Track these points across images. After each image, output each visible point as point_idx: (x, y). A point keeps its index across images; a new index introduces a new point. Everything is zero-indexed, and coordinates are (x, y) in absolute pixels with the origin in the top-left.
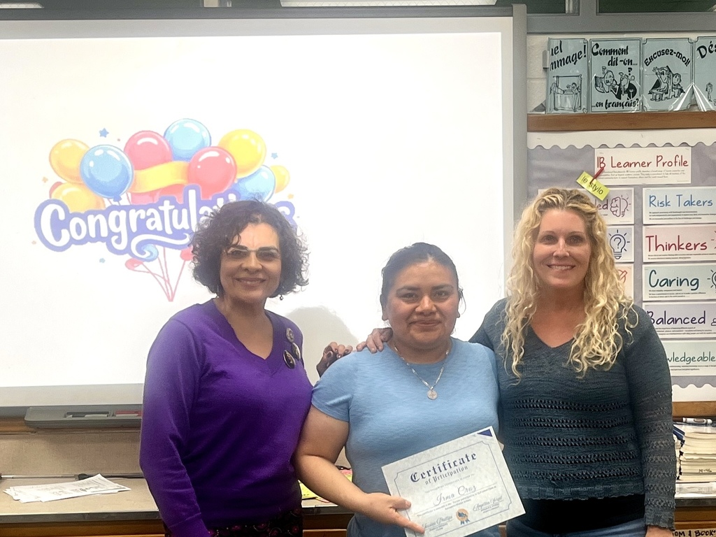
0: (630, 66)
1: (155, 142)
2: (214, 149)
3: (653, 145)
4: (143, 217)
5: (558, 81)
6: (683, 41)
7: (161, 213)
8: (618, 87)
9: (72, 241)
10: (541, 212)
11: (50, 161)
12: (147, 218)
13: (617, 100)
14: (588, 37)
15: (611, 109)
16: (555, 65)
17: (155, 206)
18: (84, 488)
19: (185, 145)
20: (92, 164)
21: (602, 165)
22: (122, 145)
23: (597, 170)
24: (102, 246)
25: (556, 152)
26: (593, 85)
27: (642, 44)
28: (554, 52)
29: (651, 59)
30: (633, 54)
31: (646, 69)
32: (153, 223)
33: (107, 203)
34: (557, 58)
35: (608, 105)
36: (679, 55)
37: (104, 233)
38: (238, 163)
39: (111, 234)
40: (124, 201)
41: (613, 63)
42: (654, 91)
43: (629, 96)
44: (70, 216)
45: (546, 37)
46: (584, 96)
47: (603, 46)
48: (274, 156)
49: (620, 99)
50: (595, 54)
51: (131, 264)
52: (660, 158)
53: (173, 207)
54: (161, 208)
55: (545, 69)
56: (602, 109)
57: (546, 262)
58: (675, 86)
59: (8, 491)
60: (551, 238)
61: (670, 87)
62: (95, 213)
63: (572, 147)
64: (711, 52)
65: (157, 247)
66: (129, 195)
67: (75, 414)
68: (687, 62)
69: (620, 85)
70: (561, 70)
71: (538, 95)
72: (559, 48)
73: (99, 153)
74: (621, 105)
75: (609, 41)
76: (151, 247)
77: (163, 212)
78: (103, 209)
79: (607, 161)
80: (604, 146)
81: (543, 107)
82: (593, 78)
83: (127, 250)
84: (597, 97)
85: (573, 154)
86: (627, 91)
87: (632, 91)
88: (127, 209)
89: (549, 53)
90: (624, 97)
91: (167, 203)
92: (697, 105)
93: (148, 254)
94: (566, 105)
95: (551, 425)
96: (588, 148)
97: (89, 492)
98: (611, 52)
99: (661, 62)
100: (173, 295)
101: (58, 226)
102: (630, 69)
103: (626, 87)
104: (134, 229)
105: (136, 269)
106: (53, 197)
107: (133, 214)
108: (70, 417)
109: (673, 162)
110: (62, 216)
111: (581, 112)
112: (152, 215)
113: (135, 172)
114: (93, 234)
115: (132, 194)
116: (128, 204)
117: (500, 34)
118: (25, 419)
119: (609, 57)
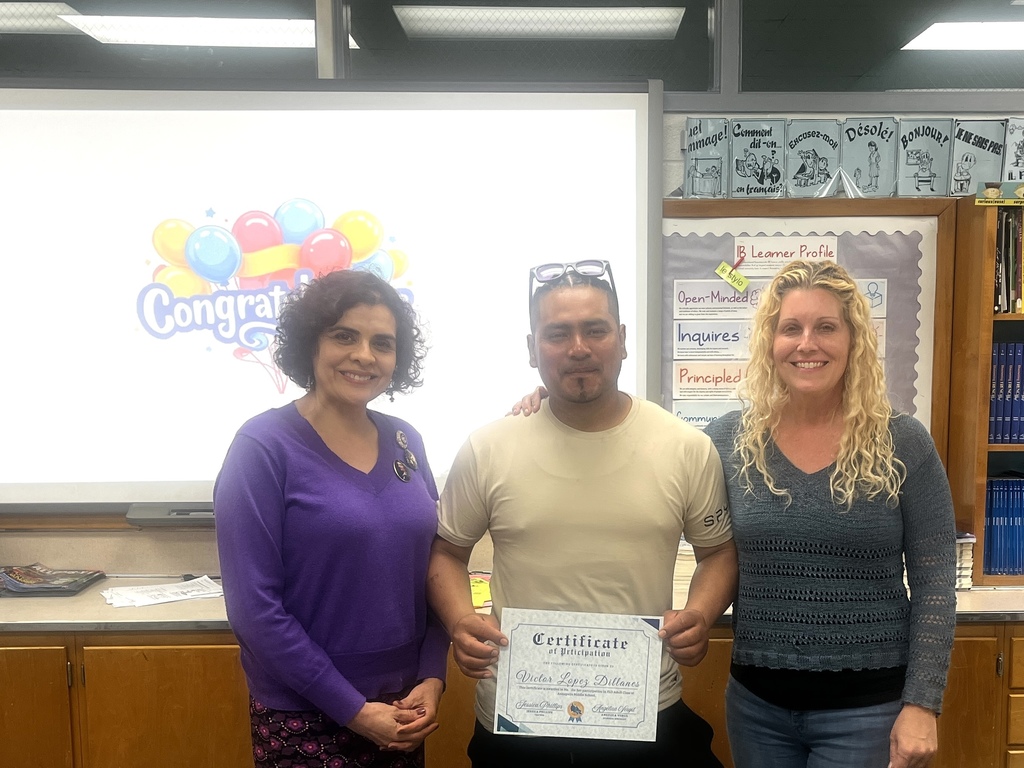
0: (773, 149)
1: (265, 223)
2: (328, 231)
3: (796, 234)
4: (252, 303)
5: (696, 164)
6: (831, 123)
7: (272, 299)
8: (760, 171)
9: (177, 328)
10: (780, 294)
11: (153, 241)
12: (257, 304)
13: (759, 186)
14: (729, 117)
15: (754, 195)
16: (694, 146)
17: (265, 292)
18: (185, 591)
19: (296, 226)
20: (197, 246)
21: (743, 255)
22: (230, 226)
23: (737, 259)
24: (208, 333)
25: (693, 241)
26: (734, 169)
27: (787, 126)
28: (692, 133)
29: (796, 141)
30: (777, 136)
31: (790, 152)
32: (263, 310)
33: (214, 288)
34: (695, 139)
35: (749, 190)
36: (826, 137)
37: (211, 320)
38: (354, 247)
39: (218, 321)
40: (232, 286)
41: (755, 145)
42: (799, 176)
43: (772, 181)
44: (174, 302)
45: (683, 118)
46: (724, 180)
47: (745, 127)
48: (392, 239)
49: (762, 184)
50: (737, 135)
51: (241, 352)
52: (804, 248)
53: (284, 293)
54: (271, 294)
55: (683, 150)
56: (743, 195)
57: (790, 358)
58: (820, 171)
59: (106, 594)
60: (794, 328)
61: (816, 172)
62: (201, 298)
63: (710, 235)
64: (860, 135)
65: (267, 335)
66: (238, 279)
67: (180, 512)
68: (834, 146)
69: (762, 169)
70: (699, 153)
71: (675, 179)
72: (698, 129)
73: (205, 234)
74: (764, 190)
75: (750, 121)
76: (260, 336)
77: (273, 297)
78: (210, 294)
79: (748, 251)
80: (745, 234)
81: (680, 192)
82: (734, 161)
83: (236, 338)
84: (739, 181)
85: (711, 241)
86: (770, 176)
87: (775, 175)
88: (235, 294)
89: (687, 133)
90: (767, 183)
91: (277, 288)
92: (844, 191)
93: (257, 343)
94: (704, 189)
95: (802, 574)
96: (728, 236)
97: (189, 596)
98: (753, 133)
99: (806, 145)
100: (284, 388)
101: (162, 311)
102: (774, 152)
103: (769, 171)
104: (243, 315)
105: (244, 358)
106: (156, 281)
107: (242, 301)
108: (174, 515)
109: (818, 252)
110: (166, 301)
111: (720, 197)
112: (262, 302)
113: (243, 254)
114: (199, 321)
115: (241, 279)
116: (237, 289)
117: (634, 111)
118: (128, 516)
119: (750, 139)
